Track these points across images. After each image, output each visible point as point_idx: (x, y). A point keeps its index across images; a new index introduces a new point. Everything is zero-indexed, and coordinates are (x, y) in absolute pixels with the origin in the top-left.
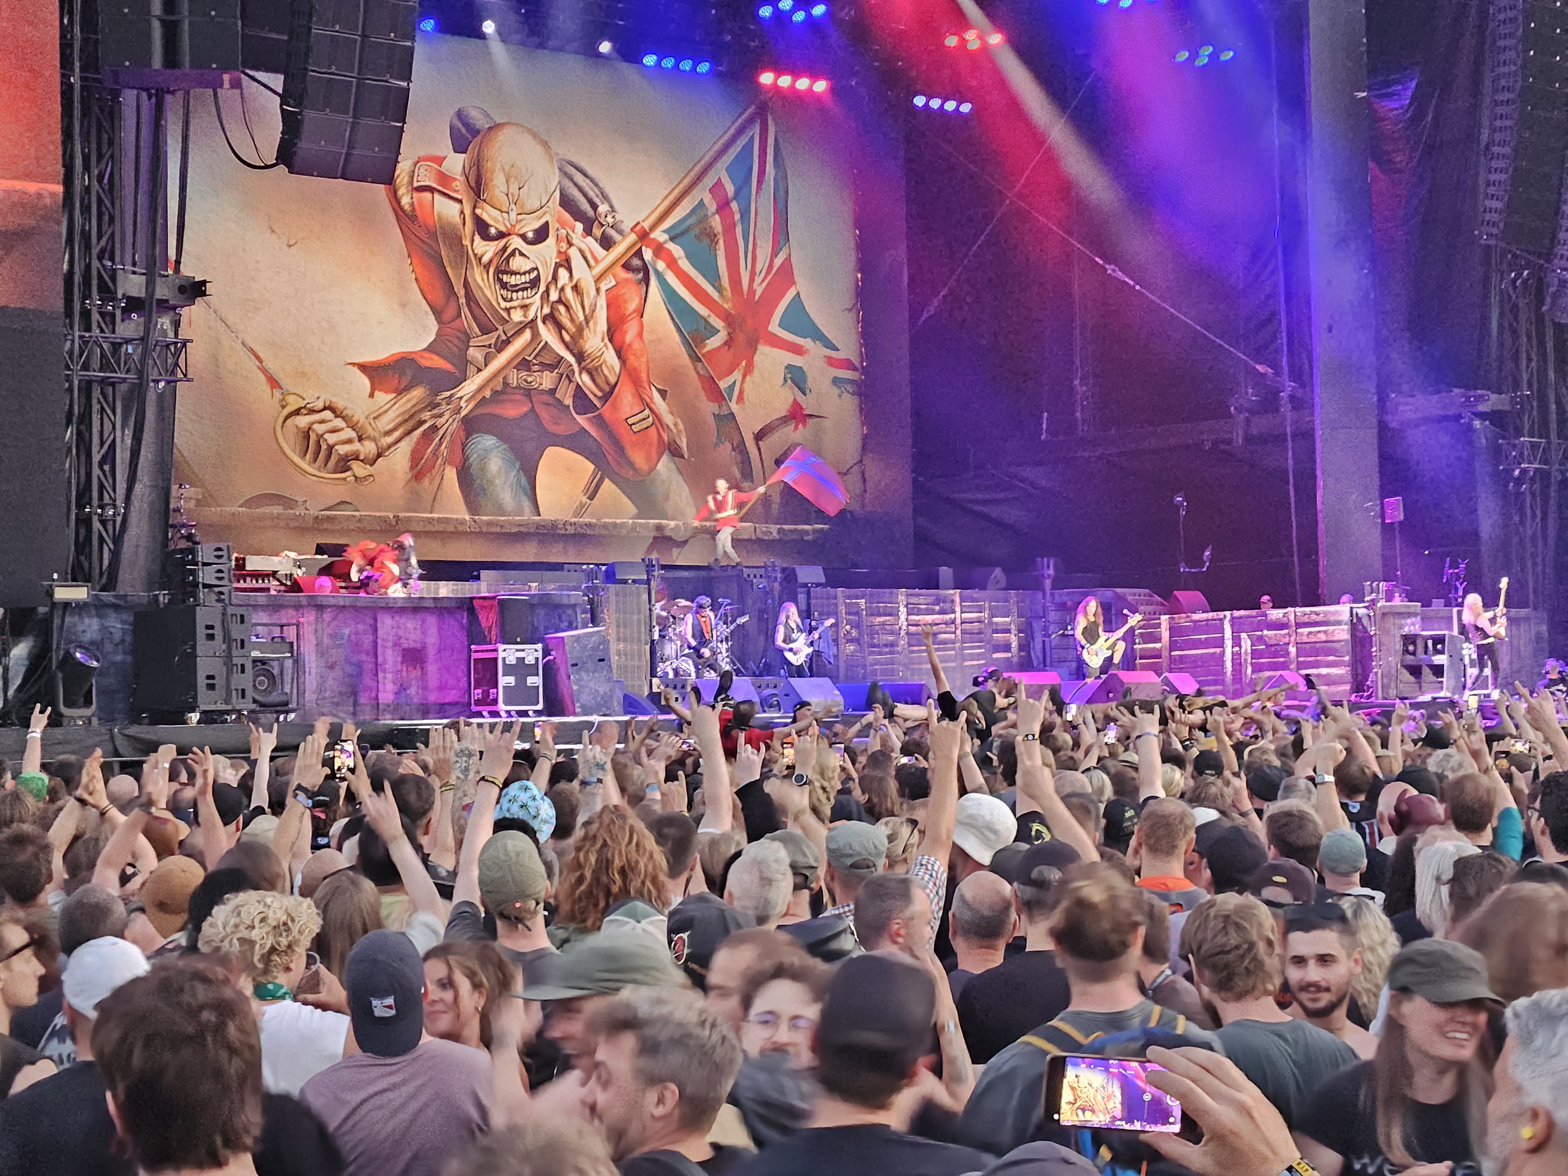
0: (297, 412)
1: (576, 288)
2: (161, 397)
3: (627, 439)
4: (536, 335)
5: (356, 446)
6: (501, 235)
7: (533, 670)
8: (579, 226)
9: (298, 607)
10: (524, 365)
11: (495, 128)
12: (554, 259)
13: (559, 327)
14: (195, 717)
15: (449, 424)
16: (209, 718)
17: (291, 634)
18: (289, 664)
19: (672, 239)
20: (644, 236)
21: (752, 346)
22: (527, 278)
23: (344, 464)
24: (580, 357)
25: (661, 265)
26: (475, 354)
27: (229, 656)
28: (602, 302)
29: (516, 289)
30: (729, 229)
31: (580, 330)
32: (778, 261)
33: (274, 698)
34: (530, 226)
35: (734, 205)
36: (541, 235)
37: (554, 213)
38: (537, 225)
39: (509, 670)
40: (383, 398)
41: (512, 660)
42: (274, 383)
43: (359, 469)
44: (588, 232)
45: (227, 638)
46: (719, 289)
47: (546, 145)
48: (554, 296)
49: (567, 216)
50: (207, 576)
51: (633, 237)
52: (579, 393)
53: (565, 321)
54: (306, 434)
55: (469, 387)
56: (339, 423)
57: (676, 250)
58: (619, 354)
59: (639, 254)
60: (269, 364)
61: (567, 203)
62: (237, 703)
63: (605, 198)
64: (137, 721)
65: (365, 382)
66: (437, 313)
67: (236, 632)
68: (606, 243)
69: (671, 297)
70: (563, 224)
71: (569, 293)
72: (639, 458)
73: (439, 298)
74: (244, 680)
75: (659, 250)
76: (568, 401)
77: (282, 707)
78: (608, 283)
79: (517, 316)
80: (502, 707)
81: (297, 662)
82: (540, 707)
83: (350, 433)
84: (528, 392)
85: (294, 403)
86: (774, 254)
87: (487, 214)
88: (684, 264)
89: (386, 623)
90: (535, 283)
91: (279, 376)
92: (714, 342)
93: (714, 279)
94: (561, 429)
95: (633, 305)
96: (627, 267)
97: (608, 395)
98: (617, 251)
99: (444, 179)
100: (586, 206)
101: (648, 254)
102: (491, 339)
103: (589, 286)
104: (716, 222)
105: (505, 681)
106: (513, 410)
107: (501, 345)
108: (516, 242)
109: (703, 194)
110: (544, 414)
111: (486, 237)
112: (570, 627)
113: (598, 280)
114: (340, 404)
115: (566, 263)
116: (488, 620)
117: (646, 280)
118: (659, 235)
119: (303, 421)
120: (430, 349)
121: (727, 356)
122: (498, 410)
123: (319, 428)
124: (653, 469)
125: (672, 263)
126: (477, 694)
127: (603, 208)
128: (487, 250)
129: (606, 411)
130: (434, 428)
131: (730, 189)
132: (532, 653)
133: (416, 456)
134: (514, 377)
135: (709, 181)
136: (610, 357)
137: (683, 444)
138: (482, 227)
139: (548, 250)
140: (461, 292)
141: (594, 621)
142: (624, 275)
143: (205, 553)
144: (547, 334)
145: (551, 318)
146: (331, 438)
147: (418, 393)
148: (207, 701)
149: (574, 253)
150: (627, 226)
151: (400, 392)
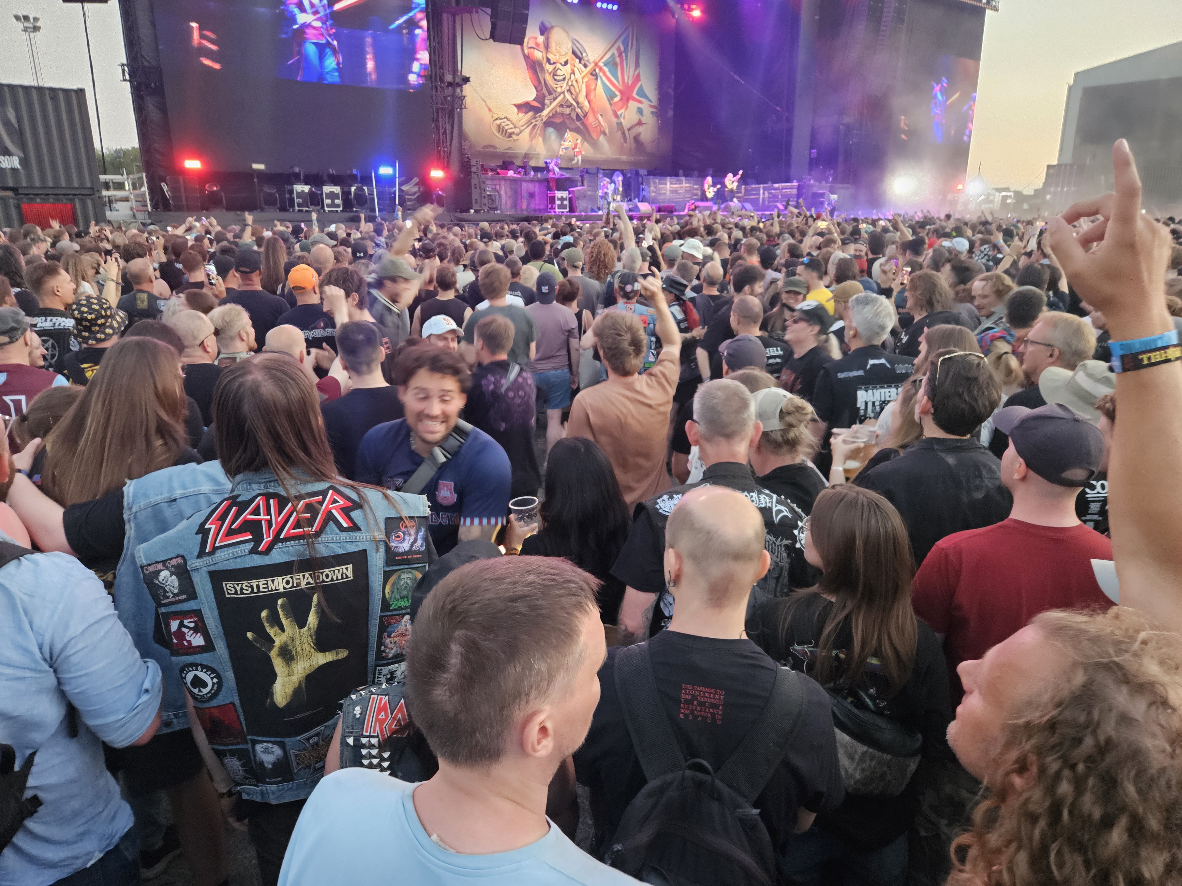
0: (497, 119)
1: (576, 81)
2: (458, 114)
3: (591, 130)
4: (565, 96)
5: (513, 130)
6: (554, 63)
7: (565, 199)
8: (577, 60)
9: (499, 179)
10: (561, 106)
11: (552, 27)
12: (570, 71)
13: (572, 94)
14: (472, 211)
15: (540, 124)
16: (476, 211)
17: (498, 187)
18: (497, 197)
19: (605, 65)
20: (596, 64)
21: (628, 100)
22: (561, 78)
23: (510, 136)
24: (578, 103)
25: (601, 74)
26: (547, 102)
27: (481, 193)
28: (584, 86)
29: (559, 81)
30: (622, 62)
31: (578, 94)
32: (636, 73)
33: (494, 206)
34: (563, 61)
35: (624, 54)
36: (566, 63)
37: (570, 56)
38: (565, 60)
39: (559, 199)
40: (521, 115)
41: (559, 196)
42: (490, 110)
43: (515, 137)
44: (580, 62)
45: (480, 188)
46: (618, 82)
47: (567, 33)
48: (570, 83)
49: (574, 57)
50: (474, 169)
51: (593, 65)
52: (577, 114)
53: (573, 92)
54: (499, 126)
55: (545, 113)
56: (508, 123)
57: (606, 69)
58: (589, 102)
59: (595, 70)
60: (488, 104)
61: (574, 53)
62: (484, 207)
63: (585, 52)
64: (456, 211)
65: (516, 109)
66: (536, 88)
67: (483, 186)
68: (585, 66)
69: (604, 84)
70: (572, 60)
71: (574, 83)
72: (594, 136)
73: (537, 84)
74: (485, 201)
75: (601, 69)
76: (574, 118)
77: (496, 209)
78: (586, 80)
79: (559, 90)
80: (557, 210)
81: (500, 195)
82: (568, 210)
83: (512, 126)
84: (562, 115)
85: (496, 116)
86: (635, 70)
87: (550, 56)
88: (608, 74)
89: (524, 185)
90: (564, 79)
91: (491, 108)
92: (617, 99)
93: (616, 78)
94: (572, 126)
95: (593, 87)
96: (591, 74)
97: (585, 116)
98: (589, 68)
99: (537, 44)
100: (579, 54)
101: (597, 70)
102: (552, 97)
103: (580, 81)
104: (618, 60)
105: (558, 202)
106: (558, 120)
107: (555, 99)
108: (559, 66)
109: (614, 51)
110: (567, 121)
111: (550, 64)
112: (576, 186)
113: (583, 78)
114: (509, 117)
115: (573, 73)
116: (553, 184)
117: (597, 79)
118: (601, 64)
119: (498, 122)
120: (534, 100)
121: (620, 104)
122: (554, 120)
123: (503, 124)
124: (598, 139)
125: (604, 74)
126: (550, 206)
127: (584, 55)
128: (549, 68)
129: (585, 121)
130: (536, 125)
131: (622, 49)
132: (565, 194)
133: (531, 133)
134: (559, 110)
135: (616, 46)
136: (586, 104)
137: (607, 131)
138: (548, 60)
139: (568, 69)
140: (543, 82)
141: (583, 185)
142: (591, 77)
143: (473, 162)
144: (568, 96)
145: (569, 91)
146: (506, 127)
147: (531, 114)
148: (476, 207)
149: (576, 69)
150: (591, 60)
151: (526, 113)
